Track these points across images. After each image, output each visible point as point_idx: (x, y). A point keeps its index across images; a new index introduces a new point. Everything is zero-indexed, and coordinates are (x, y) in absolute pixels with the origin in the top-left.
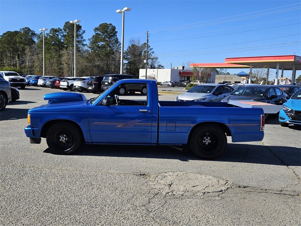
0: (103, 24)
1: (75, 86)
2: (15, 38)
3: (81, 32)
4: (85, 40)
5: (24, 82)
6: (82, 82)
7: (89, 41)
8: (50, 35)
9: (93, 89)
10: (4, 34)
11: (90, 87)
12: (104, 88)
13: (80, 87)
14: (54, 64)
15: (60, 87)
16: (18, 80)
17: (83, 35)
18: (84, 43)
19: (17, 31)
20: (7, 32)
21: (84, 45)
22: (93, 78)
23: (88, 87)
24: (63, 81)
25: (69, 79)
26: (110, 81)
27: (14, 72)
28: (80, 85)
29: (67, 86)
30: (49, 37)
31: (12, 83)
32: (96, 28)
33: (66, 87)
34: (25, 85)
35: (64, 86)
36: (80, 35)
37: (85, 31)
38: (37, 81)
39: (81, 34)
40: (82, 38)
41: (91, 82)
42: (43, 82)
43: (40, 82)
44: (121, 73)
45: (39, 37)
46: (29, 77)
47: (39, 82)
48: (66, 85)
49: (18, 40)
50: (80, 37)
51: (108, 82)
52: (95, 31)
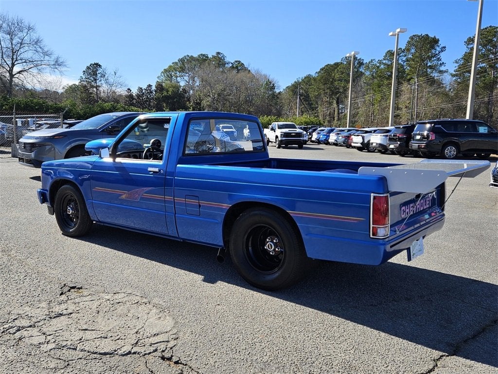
0: (486, 29)
1: (372, 144)
2: (333, 74)
3: (438, 49)
4: (443, 63)
5: (301, 138)
6: (383, 136)
7: (457, 65)
8: (384, 62)
9: (397, 148)
10: (322, 69)
11: (392, 144)
12: (414, 145)
13: (380, 144)
14: (387, 110)
15: (353, 144)
16: (293, 134)
17: (442, 54)
18: (442, 68)
19: (338, 63)
20: (326, 66)
21: (441, 72)
22: (400, 128)
23: (390, 145)
24: (357, 135)
25: (367, 132)
26: (425, 133)
27: (291, 123)
28: (379, 142)
29: (361, 144)
30: (382, 66)
31: (284, 139)
32: (470, 37)
33: (359, 145)
34: (305, 142)
35: (357, 143)
36: (435, 55)
37: (445, 47)
38: (329, 136)
39: (437, 54)
40: (439, 59)
41: (394, 136)
42: (336, 137)
43: (333, 138)
44: (467, 117)
45: (368, 68)
46: (320, 130)
47: (331, 137)
48: (361, 142)
49: (337, 76)
50: (435, 59)
51: (422, 135)
52: (468, 44)
